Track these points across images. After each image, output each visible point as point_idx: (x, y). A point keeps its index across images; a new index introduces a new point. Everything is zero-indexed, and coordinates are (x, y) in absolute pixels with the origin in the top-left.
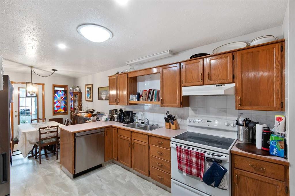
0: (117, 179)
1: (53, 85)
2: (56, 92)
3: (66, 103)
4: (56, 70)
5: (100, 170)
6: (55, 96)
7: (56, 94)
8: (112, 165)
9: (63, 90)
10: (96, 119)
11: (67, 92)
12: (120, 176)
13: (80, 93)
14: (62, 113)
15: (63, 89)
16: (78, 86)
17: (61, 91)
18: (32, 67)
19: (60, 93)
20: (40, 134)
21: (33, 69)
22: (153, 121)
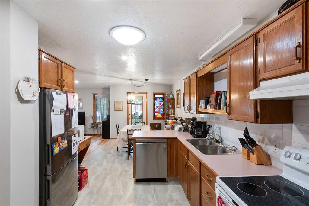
0: (168, 204)
1: (154, 93)
2: (155, 99)
3: (164, 110)
4: (148, 80)
5: (161, 184)
6: (155, 103)
7: (156, 102)
8: (177, 184)
9: (161, 98)
10: (170, 127)
11: (165, 99)
12: (174, 203)
13: (173, 99)
14: (160, 118)
15: (161, 96)
16: (171, 93)
17: (159, 98)
18: (131, 80)
19: (159, 100)
20: (128, 135)
21: (132, 81)
22: (231, 141)
